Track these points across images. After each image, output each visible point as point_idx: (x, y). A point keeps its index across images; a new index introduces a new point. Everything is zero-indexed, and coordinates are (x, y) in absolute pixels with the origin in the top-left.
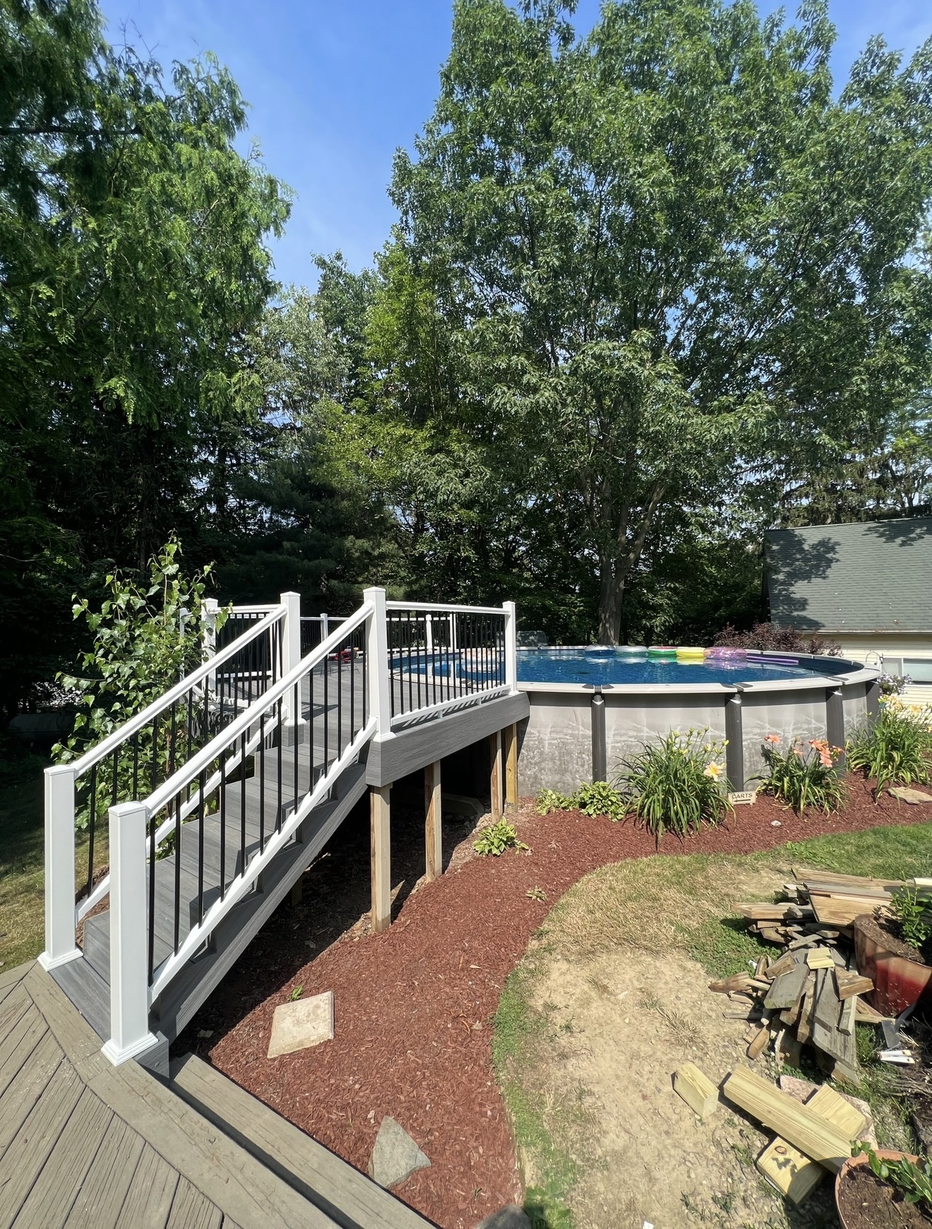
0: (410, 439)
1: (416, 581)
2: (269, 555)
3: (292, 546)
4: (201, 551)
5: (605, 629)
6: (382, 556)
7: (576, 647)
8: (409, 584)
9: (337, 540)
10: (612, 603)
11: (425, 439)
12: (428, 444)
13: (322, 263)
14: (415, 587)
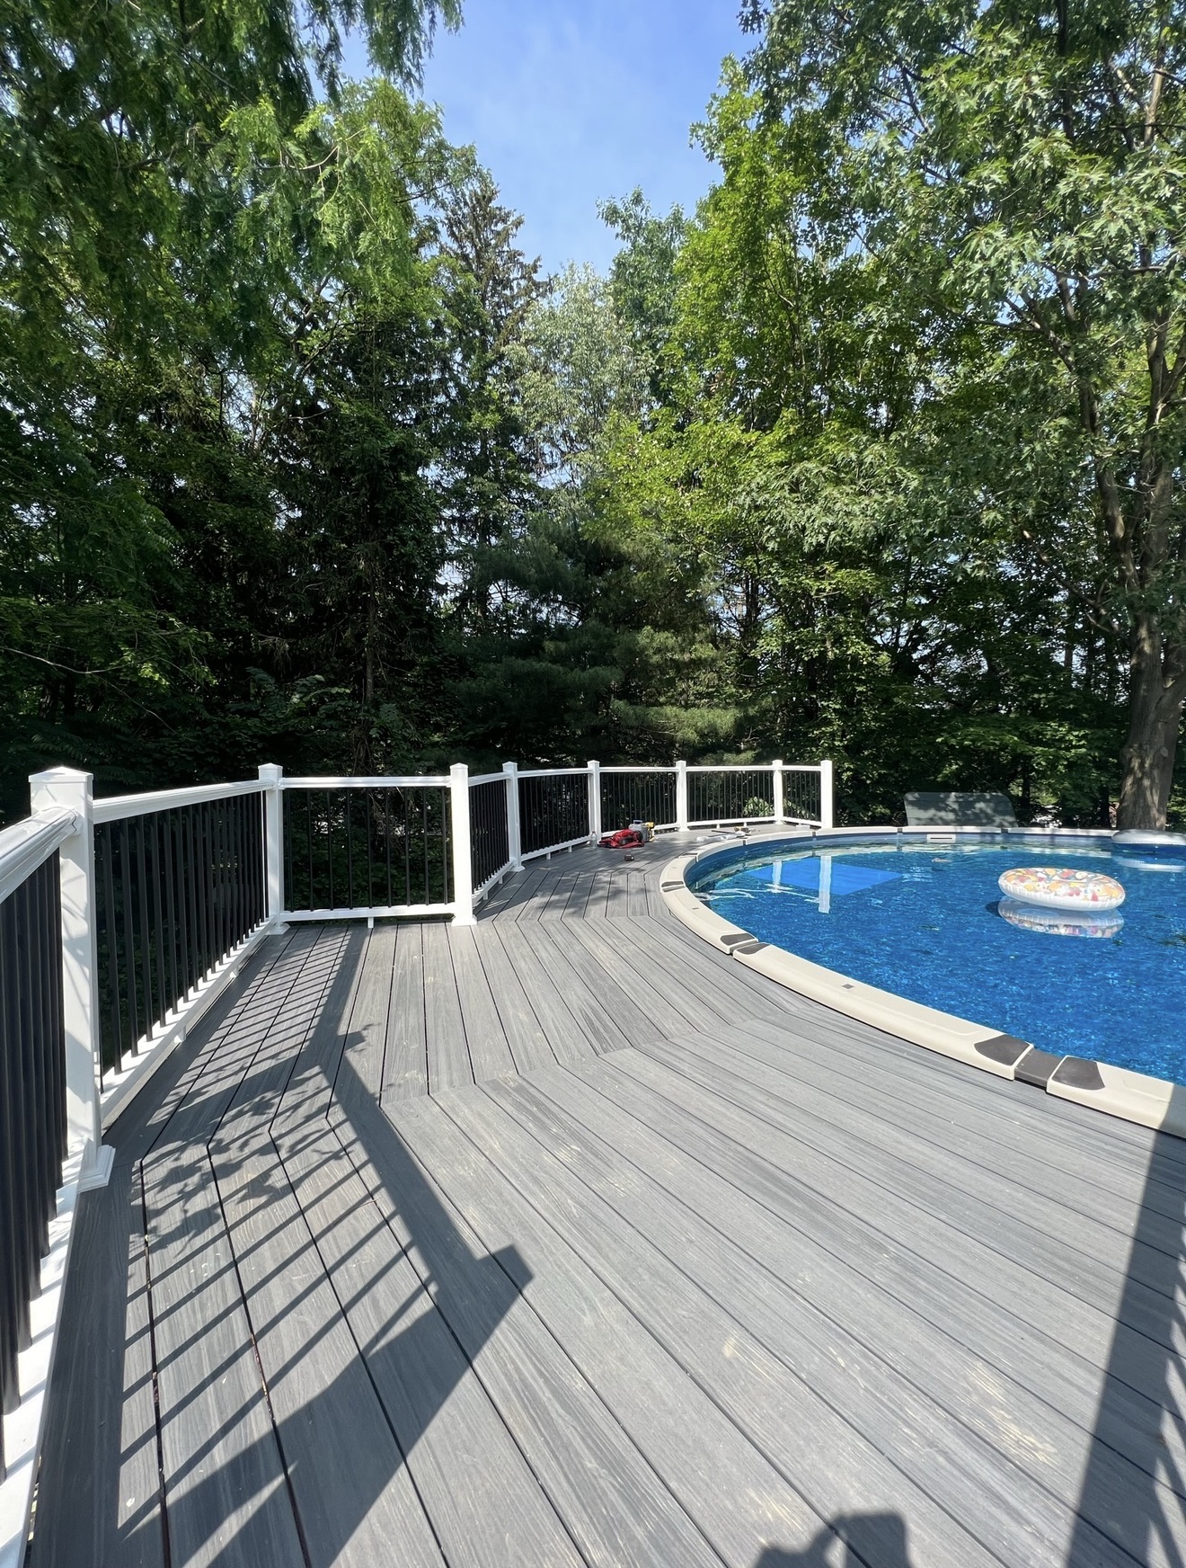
0: (751, 449)
1: (752, 701)
2: (520, 662)
3: (557, 647)
4: (441, 662)
5: (1139, 791)
6: (698, 664)
7: (1093, 832)
8: (739, 704)
9: (623, 637)
10: (1160, 740)
11: (780, 445)
12: (781, 455)
13: (612, 215)
14: (752, 711)
